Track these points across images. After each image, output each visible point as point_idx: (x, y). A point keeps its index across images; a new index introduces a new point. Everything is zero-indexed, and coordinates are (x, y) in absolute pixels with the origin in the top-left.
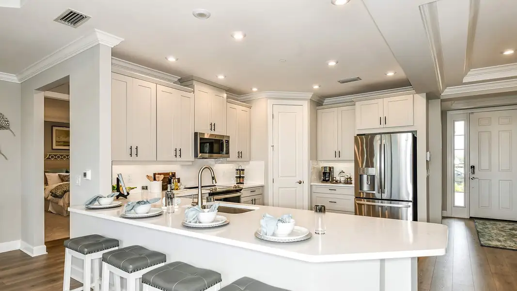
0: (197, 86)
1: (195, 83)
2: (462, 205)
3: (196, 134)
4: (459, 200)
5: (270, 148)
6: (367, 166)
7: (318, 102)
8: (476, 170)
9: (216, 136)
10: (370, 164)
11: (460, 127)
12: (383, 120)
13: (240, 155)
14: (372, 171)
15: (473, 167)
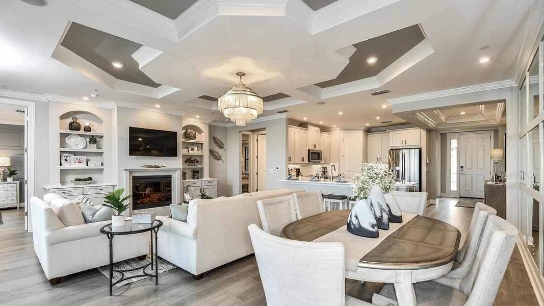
0: (310, 127)
1: (308, 126)
2: (456, 190)
3: (309, 150)
4: (454, 187)
5: (341, 157)
6: (396, 166)
7: (368, 131)
8: (464, 168)
9: (316, 151)
10: (397, 165)
11: (454, 143)
12: (404, 142)
13: (325, 160)
14: (398, 168)
15: (462, 167)
